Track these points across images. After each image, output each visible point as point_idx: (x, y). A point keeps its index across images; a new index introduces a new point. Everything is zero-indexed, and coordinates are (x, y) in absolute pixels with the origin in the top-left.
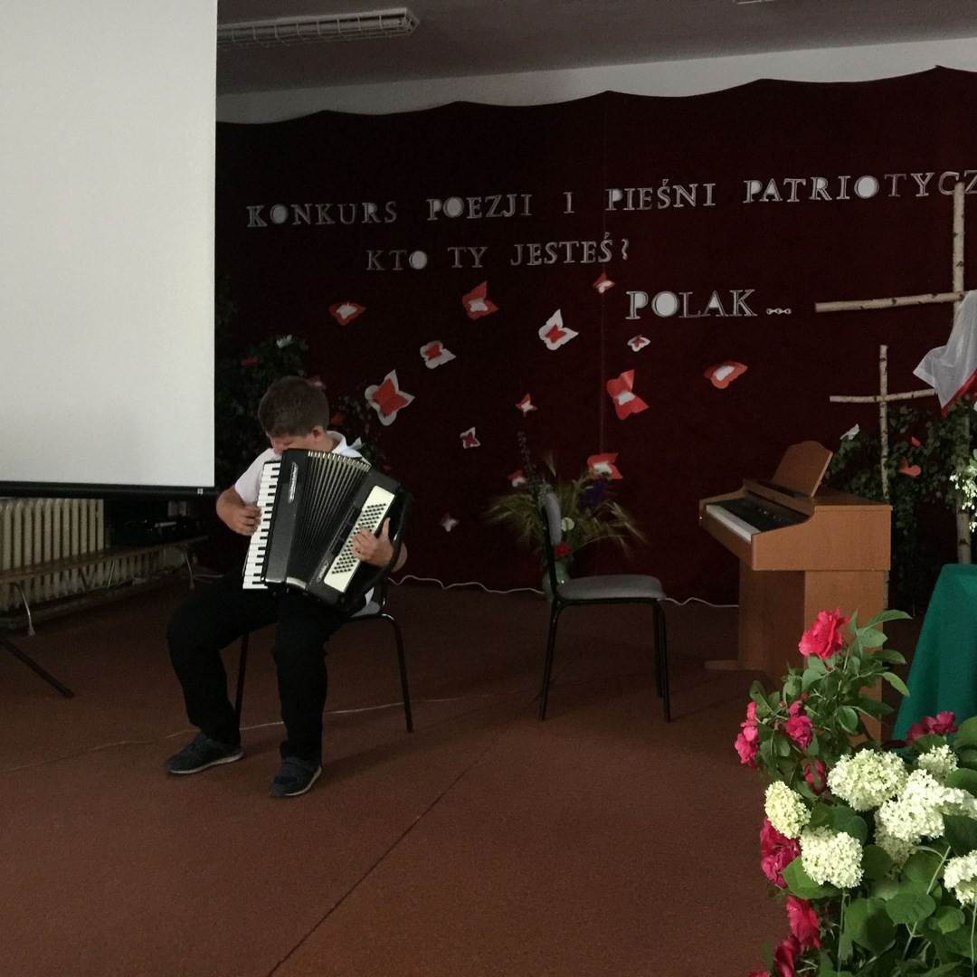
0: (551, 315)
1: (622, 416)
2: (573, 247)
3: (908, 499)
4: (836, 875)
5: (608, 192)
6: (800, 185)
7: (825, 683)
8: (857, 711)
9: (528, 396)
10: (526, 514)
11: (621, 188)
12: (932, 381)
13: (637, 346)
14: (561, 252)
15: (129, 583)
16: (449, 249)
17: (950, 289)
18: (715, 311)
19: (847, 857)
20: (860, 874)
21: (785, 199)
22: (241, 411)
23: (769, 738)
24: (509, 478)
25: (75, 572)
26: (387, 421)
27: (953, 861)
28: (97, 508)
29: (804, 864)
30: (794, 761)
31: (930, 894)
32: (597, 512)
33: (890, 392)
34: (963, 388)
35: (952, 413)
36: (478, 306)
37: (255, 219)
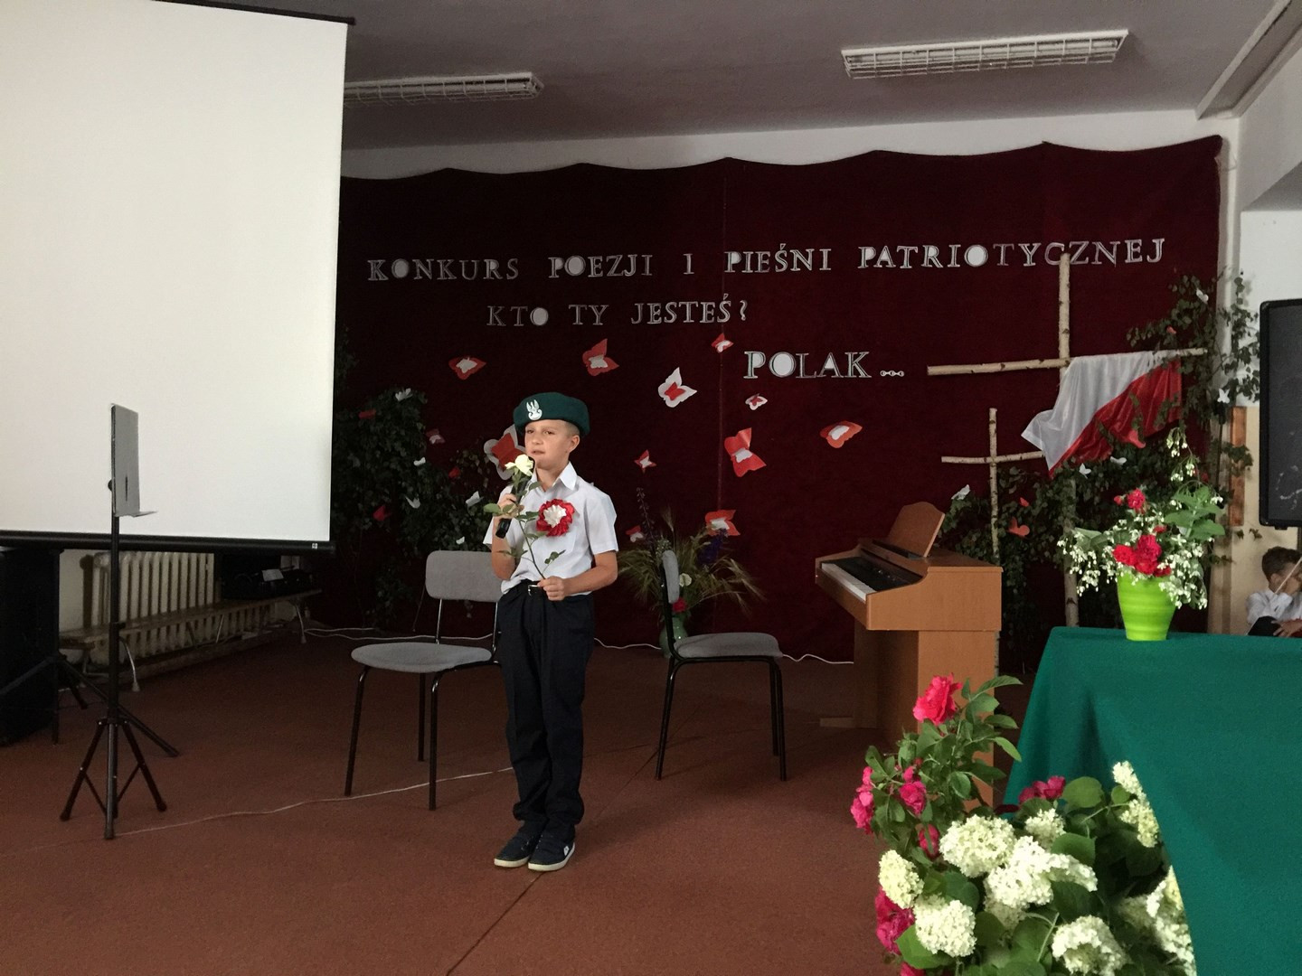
0: (670, 373)
2: (693, 306)
3: (1017, 558)
4: (950, 943)
5: (727, 255)
6: (912, 252)
7: (938, 749)
8: (969, 777)
9: (647, 451)
10: (644, 569)
11: (740, 250)
12: (1040, 445)
13: (754, 404)
14: (681, 312)
15: (238, 638)
17: (1056, 355)
18: (831, 372)
19: (960, 925)
20: (973, 942)
21: (898, 267)
22: (357, 463)
23: (884, 804)
24: (628, 533)
25: (183, 628)
26: (505, 475)
27: (1061, 929)
28: (208, 562)
29: (918, 933)
30: (909, 827)
31: (1041, 961)
32: (714, 569)
33: (999, 454)
34: (1069, 451)
35: (1058, 475)
36: (598, 363)
37: (376, 273)
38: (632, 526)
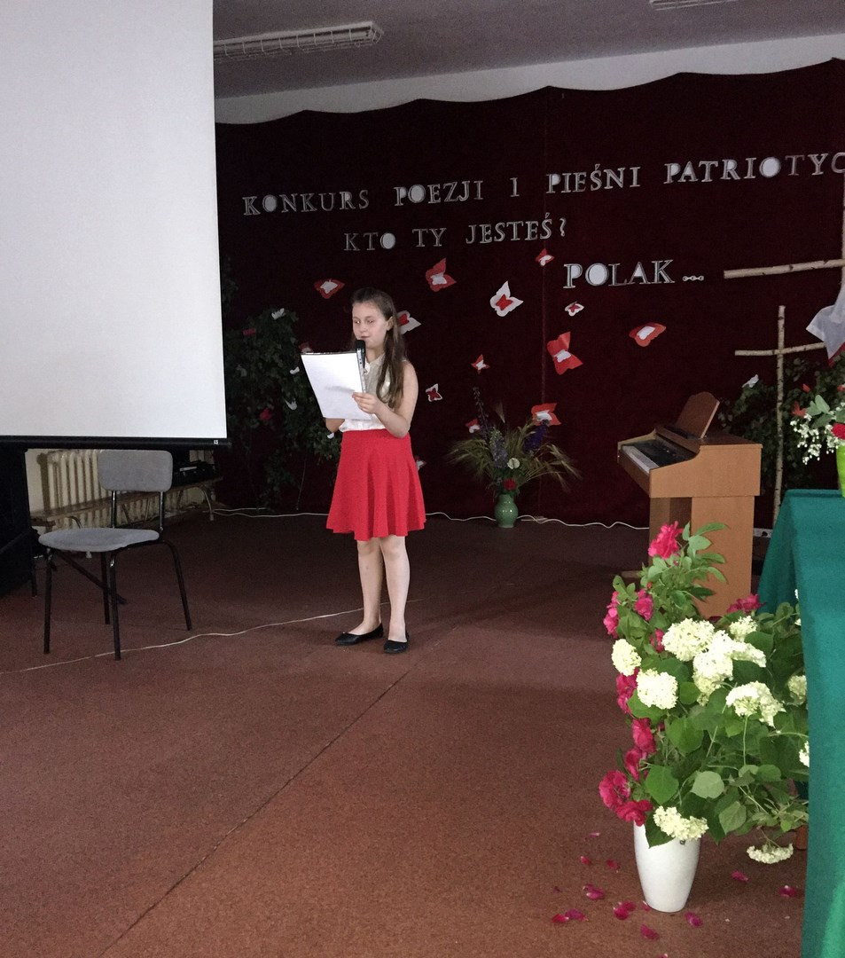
0: (501, 286)
1: (560, 371)
2: (519, 226)
4: (660, 700)
5: (548, 177)
6: (713, 166)
7: (667, 576)
9: (482, 356)
10: (480, 455)
11: (559, 173)
12: (822, 336)
13: (573, 311)
14: (508, 231)
16: (413, 231)
17: (839, 256)
18: (640, 279)
19: (667, 688)
20: (675, 699)
21: (700, 181)
23: (625, 616)
24: (467, 425)
27: (732, 690)
29: (639, 694)
32: (539, 453)
33: (787, 345)
35: (836, 363)
36: (439, 280)
37: (250, 209)
38: (470, 420)
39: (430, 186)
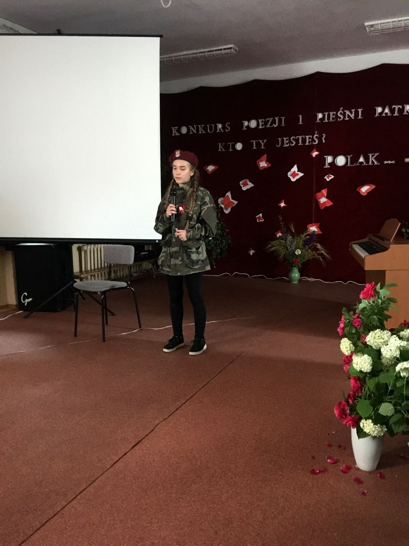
0: (293, 167)
1: (322, 208)
2: (302, 138)
4: (363, 368)
5: (317, 114)
6: (399, 108)
7: (368, 308)
8: (378, 317)
9: (283, 200)
10: (282, 248)
11: (322, 113)
13: (328, 178)
14: (297, 141)
16: (251, 141)
18: (362, 163)
19: (367, 362)
20: (371, 368)
21: (393, 114)
23: (348, 327)
24: (276, 234)
26: (227, 212)
29: (353, 364)
30: (357, 334)
32: (311, 247)
36: (263, 164)
37: (175, 132)
38: (277, 231)
39: (260, 120)
